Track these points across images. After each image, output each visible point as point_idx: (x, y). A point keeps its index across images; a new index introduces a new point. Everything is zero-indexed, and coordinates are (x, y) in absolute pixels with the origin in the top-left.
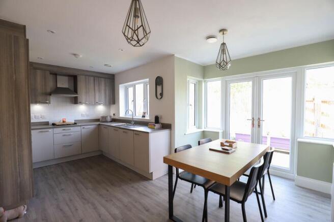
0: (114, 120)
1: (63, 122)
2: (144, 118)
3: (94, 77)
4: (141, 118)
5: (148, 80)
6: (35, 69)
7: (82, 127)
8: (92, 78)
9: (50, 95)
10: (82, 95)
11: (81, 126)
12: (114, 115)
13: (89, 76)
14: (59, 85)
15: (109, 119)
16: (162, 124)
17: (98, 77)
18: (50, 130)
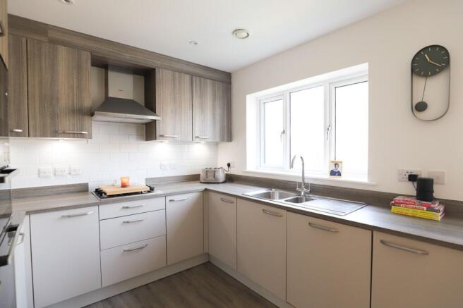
0: (230, 179)
1: (124, 186)
2: (336, 178)
3: (192, 75)
4: (327, 176)
5: (364, 67)
6: (54, 42)
7: (169, 198)
8: (187, 78)
9: (92, 115)
10: (165, 118)
11: (165, 196)
12: (229, 165)
13: (180, 72)
14: (112, 93)
15: (221, 176)
16: (442, 202)
17: (201, 76)
18: (92, 211)
